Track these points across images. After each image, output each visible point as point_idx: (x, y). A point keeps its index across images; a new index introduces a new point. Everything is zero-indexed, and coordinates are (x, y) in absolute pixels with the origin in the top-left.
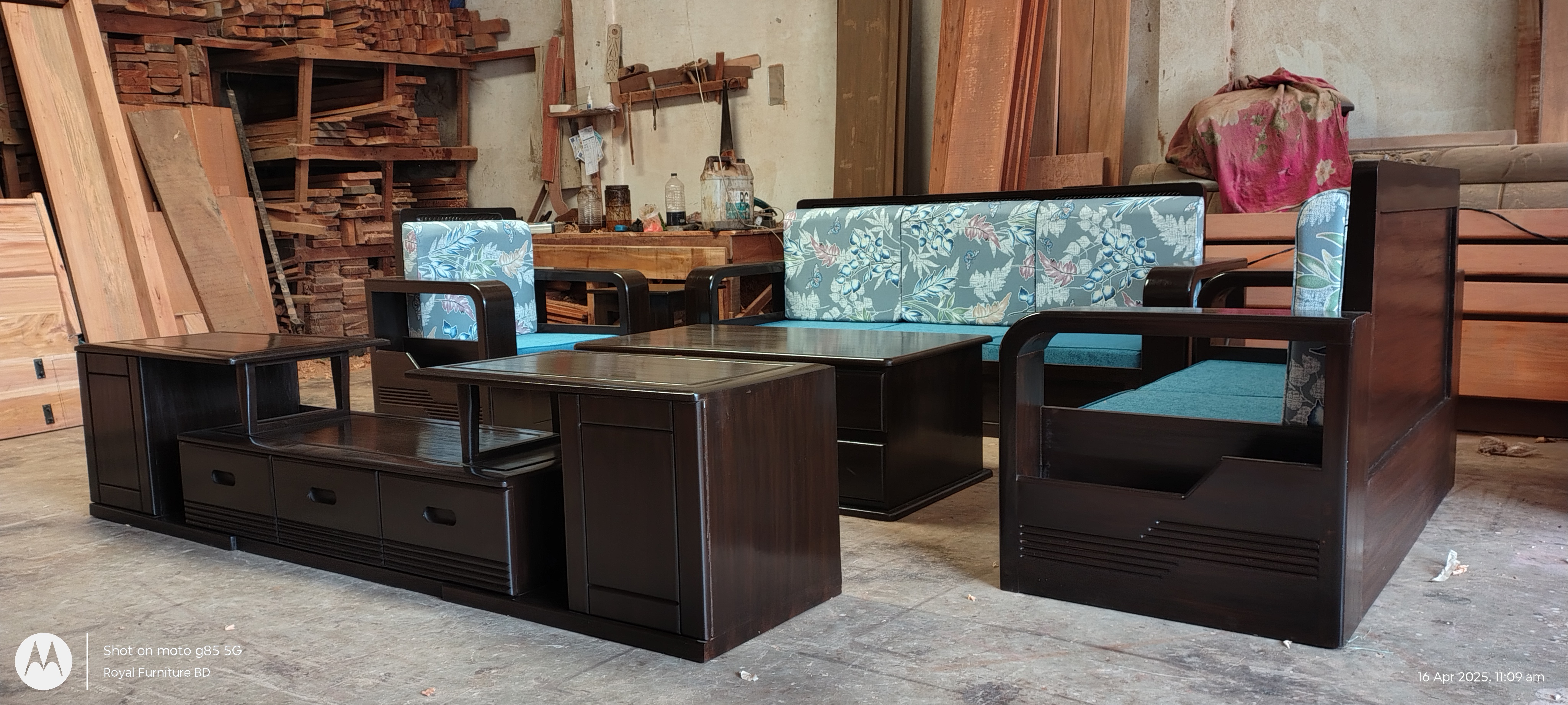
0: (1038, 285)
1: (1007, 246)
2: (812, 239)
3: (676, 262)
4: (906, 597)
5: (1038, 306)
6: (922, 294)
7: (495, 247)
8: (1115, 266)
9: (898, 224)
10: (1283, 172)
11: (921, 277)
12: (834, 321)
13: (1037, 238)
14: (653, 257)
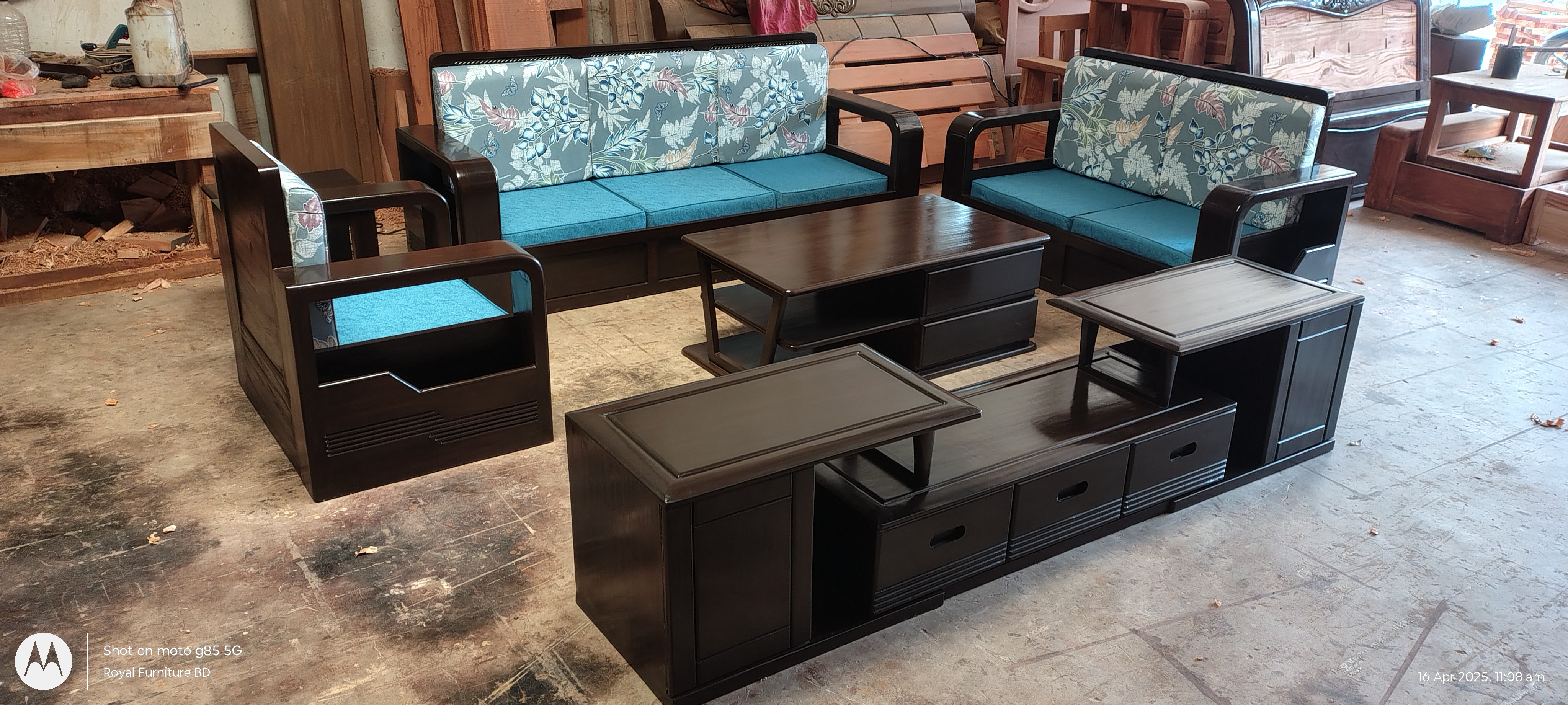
0: (719, 128)
1: (693, 96)
2: (482, 103)
3: (128, 140)
5: (720, 146)
6: (614, 149)
8: (777, 106)
9: (585, 81)
11: (612, 132)
12: (517, 190)
13: (719, 87)
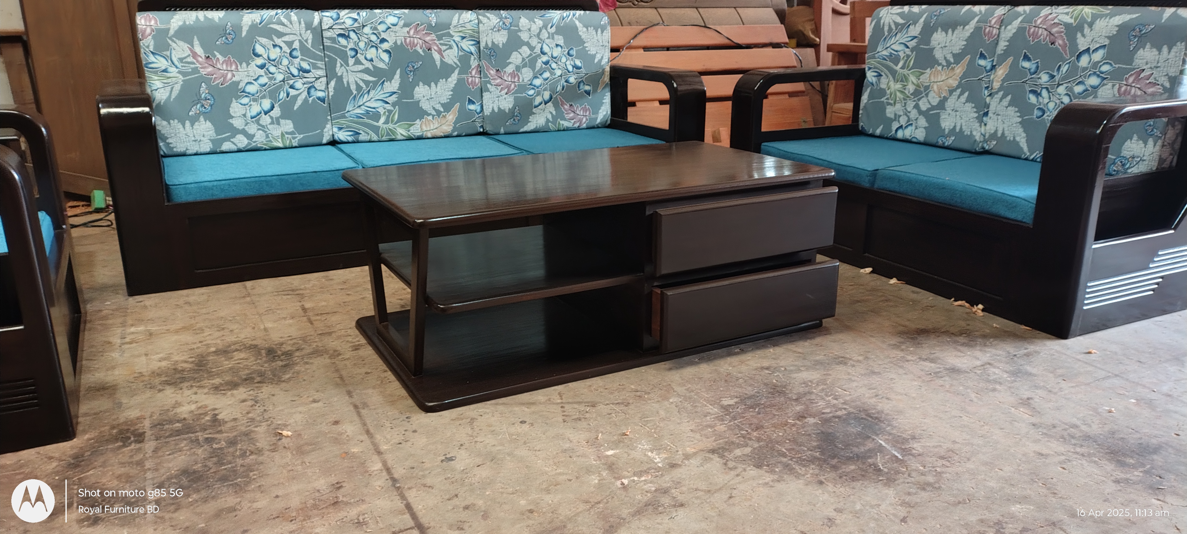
0: (484, 94)
1: (451, 57)
2: (191, 51)
5: (485, 114)
6: (358, 111)
8: (552, 74)
11: (355, 92)
13: (482, 48)
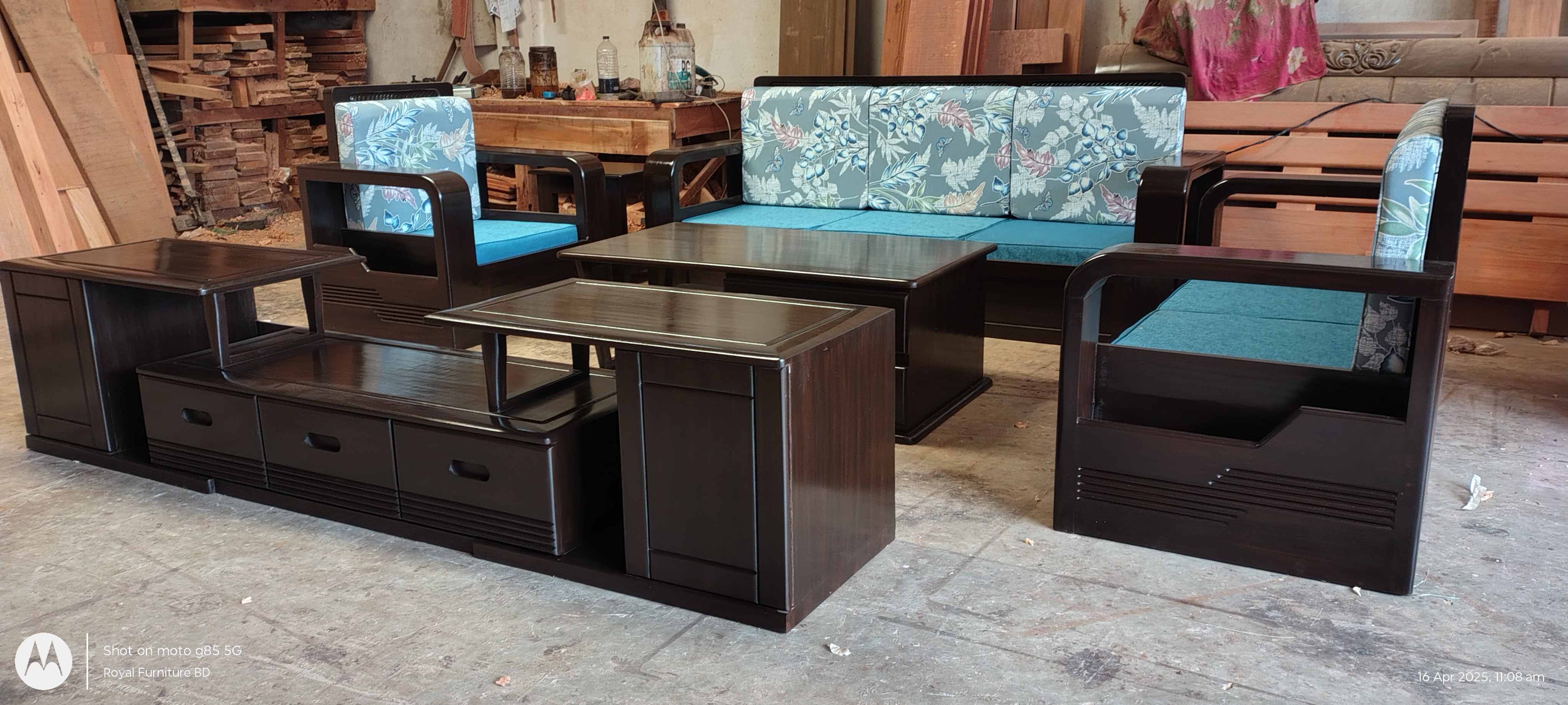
0: (1013, 175)
1: (982, 134)
2: (773, 120)
3: (614, 135)
4: (962, 542)
5: (1012, 196)
6: (891, 181)
7: (435, 128)
8: (1094, 158)
9: (866, 107)
10: (1256, 59)
11: (890, 164)
12: (796, 206)
13: (1014, 127)
14: (589, 129)
